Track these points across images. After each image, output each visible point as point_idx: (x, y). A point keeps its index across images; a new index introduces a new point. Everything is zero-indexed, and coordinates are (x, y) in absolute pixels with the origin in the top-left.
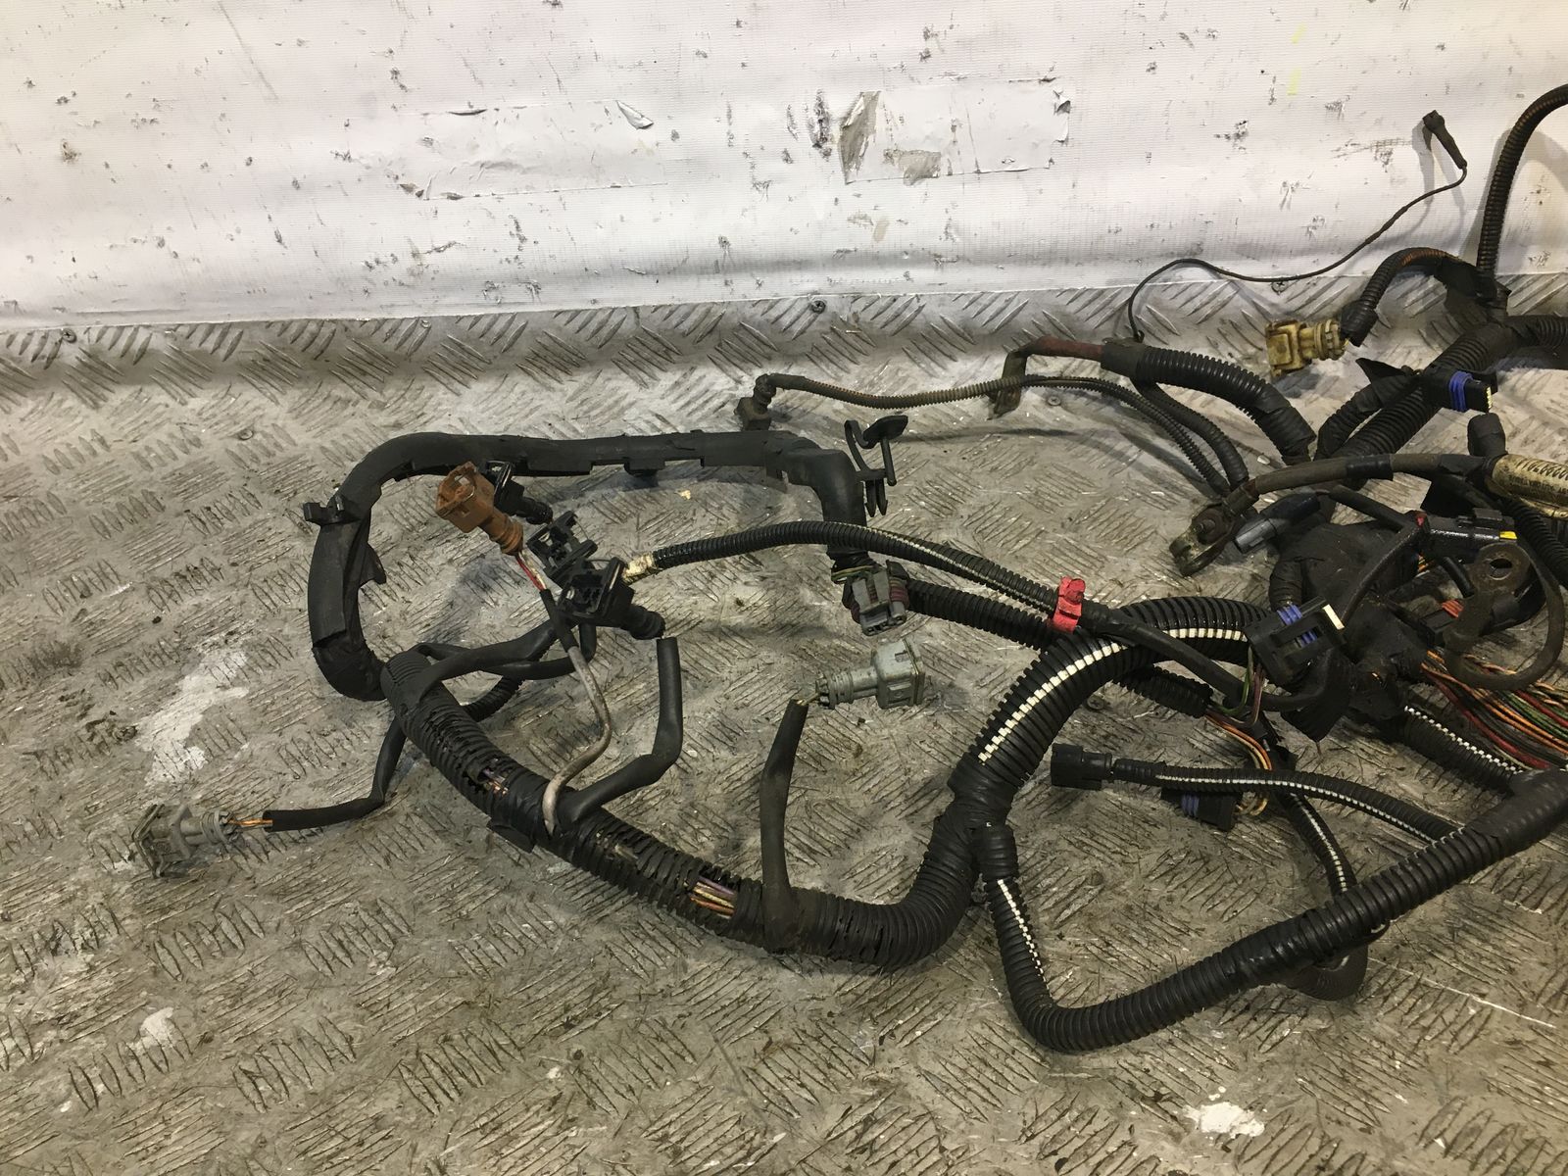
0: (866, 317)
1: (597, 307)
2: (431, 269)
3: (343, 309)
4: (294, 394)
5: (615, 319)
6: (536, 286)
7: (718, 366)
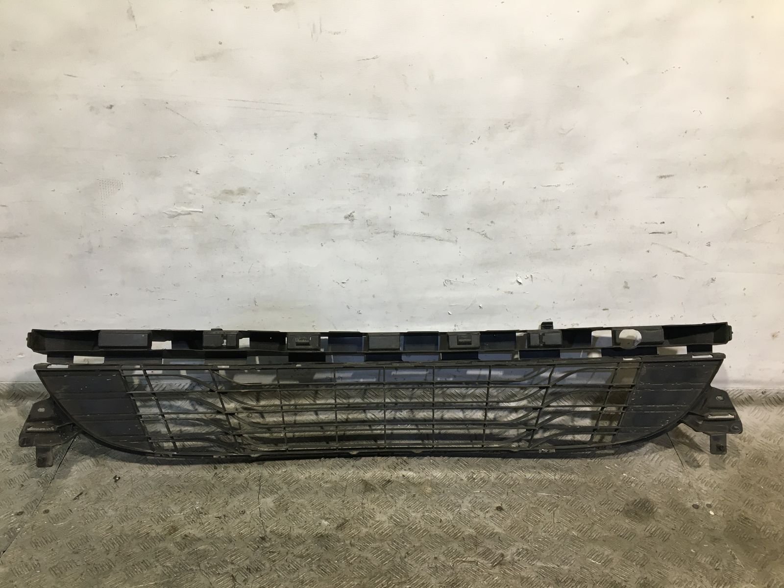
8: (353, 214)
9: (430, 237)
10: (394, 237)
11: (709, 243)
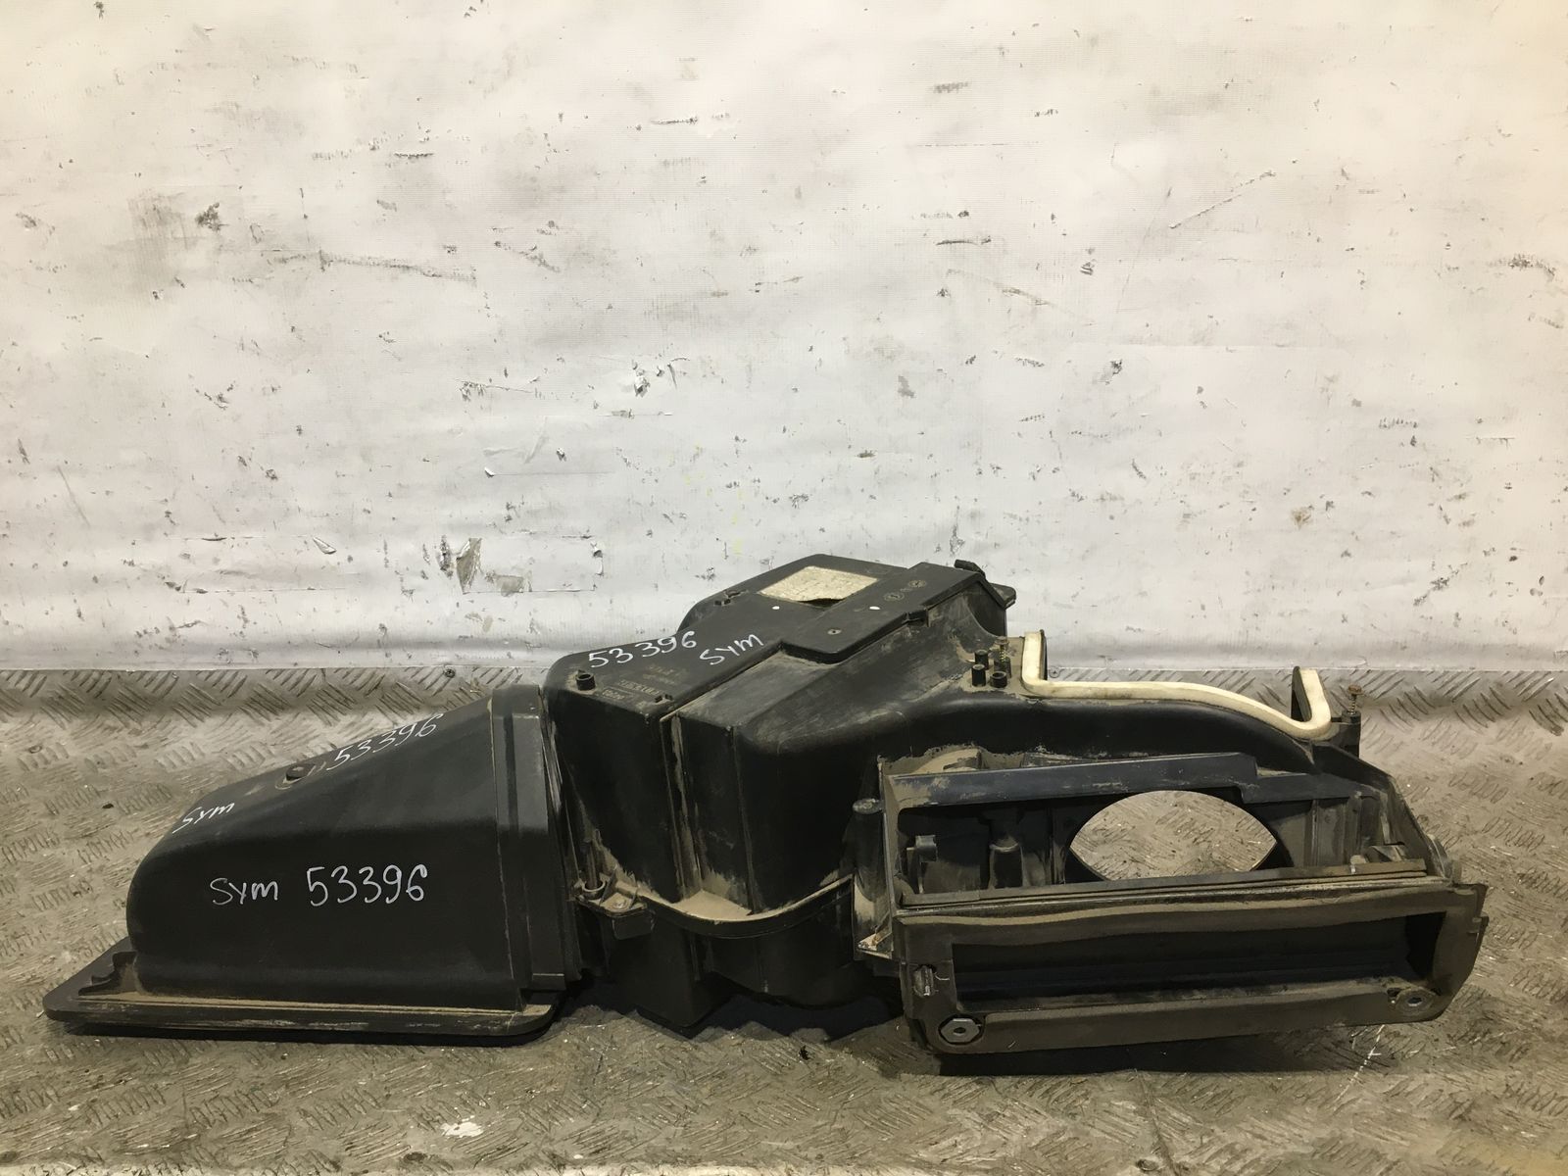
0: (483, 681)
1: (297, 667)
2: (182, 638)
3: (120, 663)
4: (77, 722)
5: (309, 676)
6: (254, 653)
7: (382, 712)
8: (216, 210)
9: (408, 267)
10: (322, 268)
11: (1088, 264)
